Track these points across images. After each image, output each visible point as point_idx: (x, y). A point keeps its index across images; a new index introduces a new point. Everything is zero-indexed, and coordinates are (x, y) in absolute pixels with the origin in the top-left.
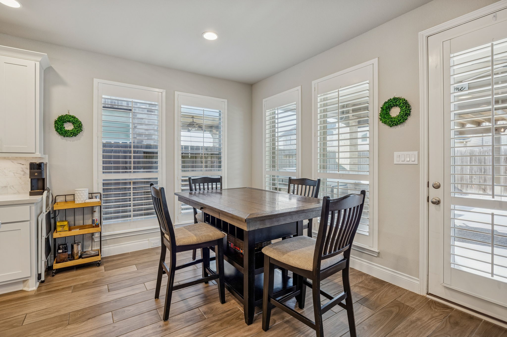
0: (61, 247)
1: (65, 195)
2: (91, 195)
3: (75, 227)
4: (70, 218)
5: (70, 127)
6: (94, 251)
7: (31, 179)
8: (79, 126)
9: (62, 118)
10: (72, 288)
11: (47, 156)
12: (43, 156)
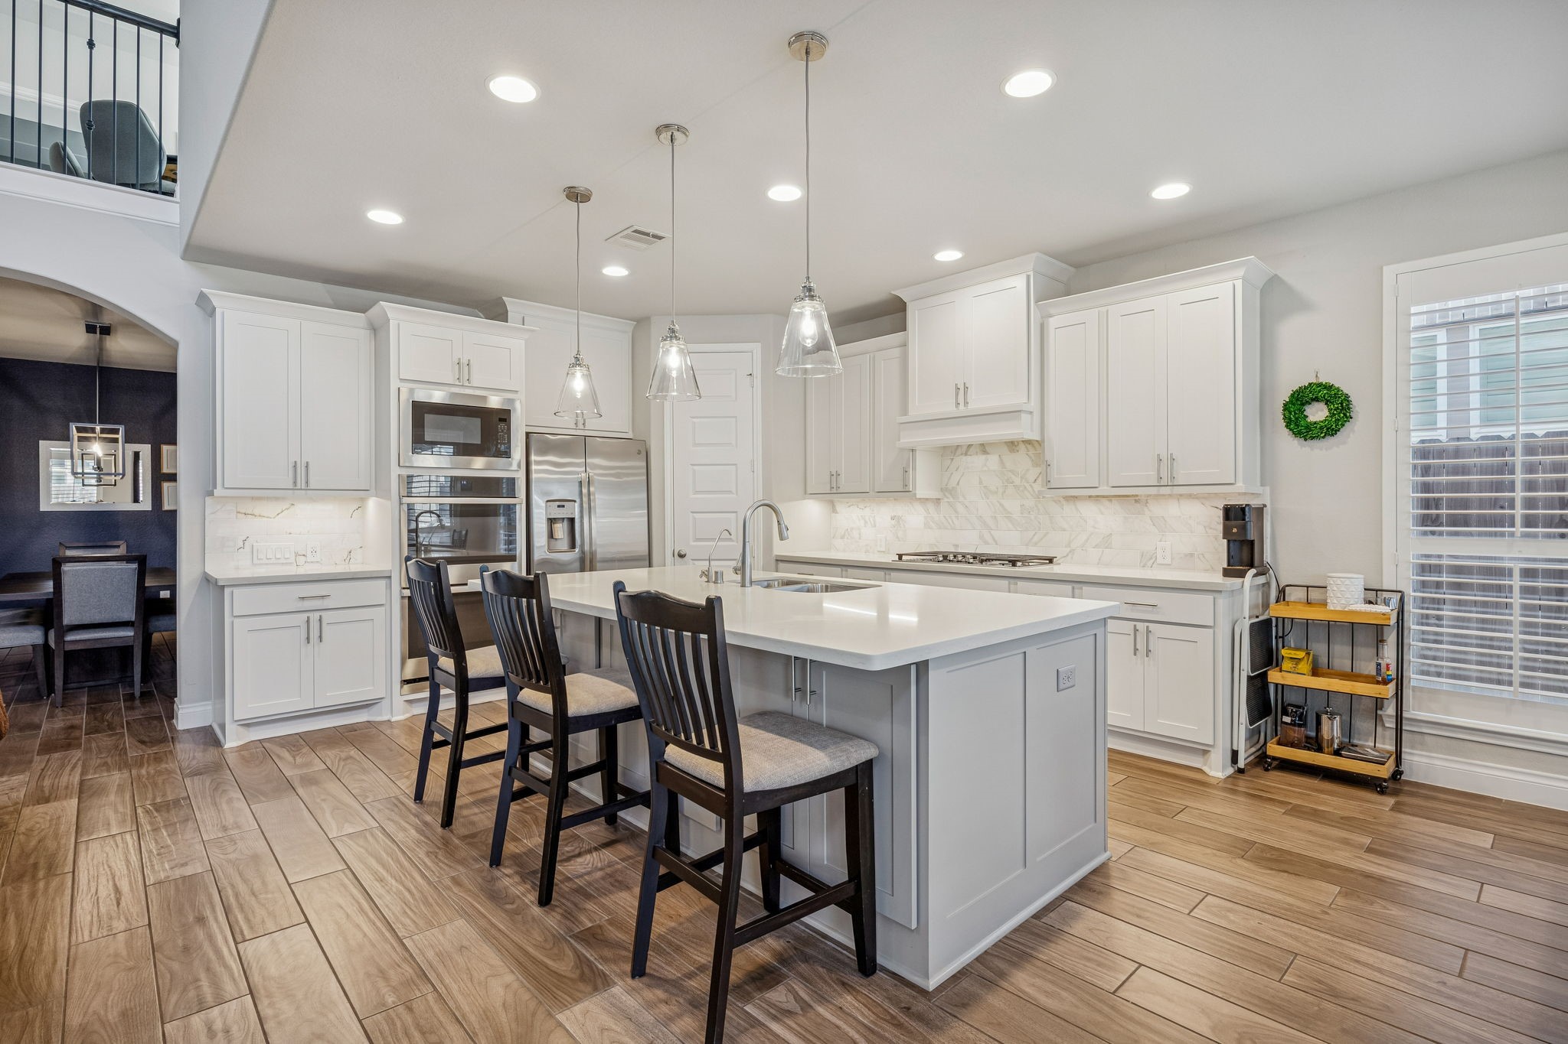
0: (1290, 709)
1: (1308, 587)
2: (1373, 594)
3: (1329, 671)
4: (1319, 648)
5: (1320, 413)
6: (1379, 752)
7: (1229, 541)
8: (1342, 406)
9: (1298, 395)
10: (1290, 807)
11: (1268, 489)
12: (1259, 490)
